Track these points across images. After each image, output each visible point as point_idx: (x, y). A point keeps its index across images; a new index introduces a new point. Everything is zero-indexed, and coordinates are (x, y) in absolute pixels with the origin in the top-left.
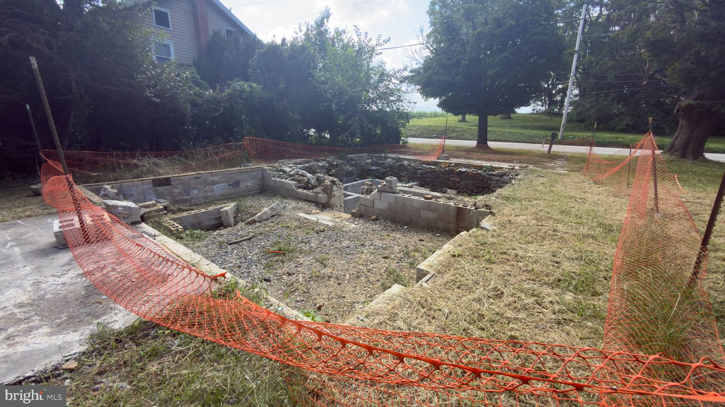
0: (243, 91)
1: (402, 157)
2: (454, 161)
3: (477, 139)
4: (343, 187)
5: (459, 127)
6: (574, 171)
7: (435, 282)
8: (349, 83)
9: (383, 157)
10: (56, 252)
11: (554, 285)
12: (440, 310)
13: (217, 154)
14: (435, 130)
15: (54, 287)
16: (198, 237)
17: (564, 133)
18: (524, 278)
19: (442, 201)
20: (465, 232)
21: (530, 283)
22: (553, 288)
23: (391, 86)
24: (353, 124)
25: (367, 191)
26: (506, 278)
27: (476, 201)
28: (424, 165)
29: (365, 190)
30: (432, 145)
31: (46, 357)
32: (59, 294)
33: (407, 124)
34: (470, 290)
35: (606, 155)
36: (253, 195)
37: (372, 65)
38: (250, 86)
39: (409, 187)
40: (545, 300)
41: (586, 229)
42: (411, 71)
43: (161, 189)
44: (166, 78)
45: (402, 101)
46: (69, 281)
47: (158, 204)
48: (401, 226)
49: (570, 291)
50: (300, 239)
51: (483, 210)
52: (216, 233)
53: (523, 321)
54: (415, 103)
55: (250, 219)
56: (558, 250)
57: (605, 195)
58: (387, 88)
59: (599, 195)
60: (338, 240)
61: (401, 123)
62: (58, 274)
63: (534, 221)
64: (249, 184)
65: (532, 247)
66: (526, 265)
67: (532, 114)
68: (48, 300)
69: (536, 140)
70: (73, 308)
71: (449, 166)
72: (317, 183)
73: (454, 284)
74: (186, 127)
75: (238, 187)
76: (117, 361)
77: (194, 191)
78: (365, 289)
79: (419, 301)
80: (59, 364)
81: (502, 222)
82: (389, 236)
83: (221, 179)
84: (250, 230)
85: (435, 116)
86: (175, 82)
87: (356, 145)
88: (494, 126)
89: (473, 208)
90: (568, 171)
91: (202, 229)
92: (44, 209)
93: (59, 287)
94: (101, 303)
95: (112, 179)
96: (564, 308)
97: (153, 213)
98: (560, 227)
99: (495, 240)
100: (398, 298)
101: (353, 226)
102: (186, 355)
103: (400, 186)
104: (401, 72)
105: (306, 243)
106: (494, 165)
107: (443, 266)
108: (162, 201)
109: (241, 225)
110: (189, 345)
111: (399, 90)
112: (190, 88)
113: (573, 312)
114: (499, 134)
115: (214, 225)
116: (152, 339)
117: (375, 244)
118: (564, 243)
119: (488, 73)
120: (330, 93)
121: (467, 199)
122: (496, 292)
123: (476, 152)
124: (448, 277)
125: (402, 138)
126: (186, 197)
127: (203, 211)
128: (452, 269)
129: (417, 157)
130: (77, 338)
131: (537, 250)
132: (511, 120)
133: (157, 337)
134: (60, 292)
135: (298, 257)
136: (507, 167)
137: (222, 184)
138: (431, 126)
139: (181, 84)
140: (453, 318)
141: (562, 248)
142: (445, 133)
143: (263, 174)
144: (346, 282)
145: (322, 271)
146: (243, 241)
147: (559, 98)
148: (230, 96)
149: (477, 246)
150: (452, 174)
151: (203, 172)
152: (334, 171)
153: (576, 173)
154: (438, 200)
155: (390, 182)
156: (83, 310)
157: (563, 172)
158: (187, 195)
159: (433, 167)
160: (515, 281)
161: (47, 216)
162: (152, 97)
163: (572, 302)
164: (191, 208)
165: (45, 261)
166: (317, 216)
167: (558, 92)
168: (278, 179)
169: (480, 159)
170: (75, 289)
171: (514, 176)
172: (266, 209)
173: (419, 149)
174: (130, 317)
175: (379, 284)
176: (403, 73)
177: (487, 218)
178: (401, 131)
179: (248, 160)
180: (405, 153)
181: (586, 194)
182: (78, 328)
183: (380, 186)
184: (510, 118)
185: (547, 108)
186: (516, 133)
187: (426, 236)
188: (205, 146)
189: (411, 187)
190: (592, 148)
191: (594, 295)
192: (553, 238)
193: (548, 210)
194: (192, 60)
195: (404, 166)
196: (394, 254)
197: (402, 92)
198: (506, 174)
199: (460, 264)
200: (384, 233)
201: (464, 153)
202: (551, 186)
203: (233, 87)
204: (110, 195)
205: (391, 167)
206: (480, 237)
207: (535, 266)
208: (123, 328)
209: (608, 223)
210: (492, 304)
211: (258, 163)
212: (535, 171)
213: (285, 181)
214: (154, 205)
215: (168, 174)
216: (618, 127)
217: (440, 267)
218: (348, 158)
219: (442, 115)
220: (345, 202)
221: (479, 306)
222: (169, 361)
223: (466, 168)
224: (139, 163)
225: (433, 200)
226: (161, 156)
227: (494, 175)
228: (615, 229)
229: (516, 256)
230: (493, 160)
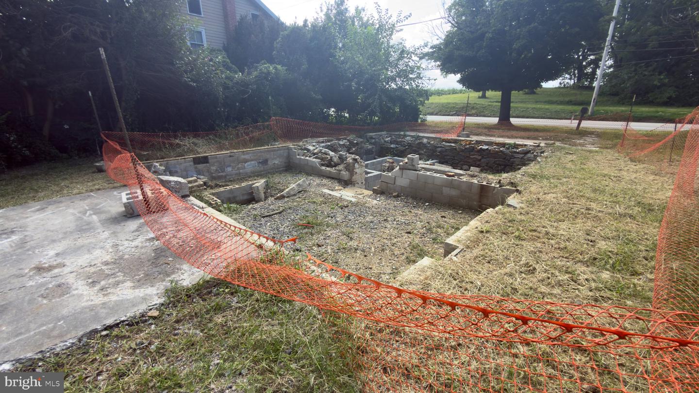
0: (269, 73)
1: (421, 135)
2: (474, 138)
3: (499, 115)
4: (364, 165)
5: (479, 104)
6: (607, 148)
7: (464, 256)
8: (369, 61)
9: (402, 135)
10: (126, 220)
11: (588, 263)
12: (472, 283)
13: (247, 134)
14: (454, 107)
15: (129, 249)
16: (235, 210)
17: (595, 108)
18: (556, 255)
19: (464, 179)
20: (491, 209)
21: (563, 261)
22: (588, 266)
23: (411, 64)
24: (372, 103)
25: (388, 168)
26: (538, 254)
27: (500, 178)
28: (444, 143)
29: (386, 168)
30: (451, 123)
31: (134, 306)
32: (134, 255)
33: (426, 102)
34: (501, 265)
35: (643, 131)
36: (280, 172)
37: (392, 43)
38: (276, 68)
39: (430, 165)
40: (581, 278)
41: (622, 208)
42: (432, 47)
43: (200, 166)
44: (201, 63)
45: (421, 78)
46: (140, 245)
47: (198, 180)
48: (422, 203)
49: (607, 270)
50: (326, 213)
51: (508, 187)
52: (250, 206)
53: (558, 296)
54: (435, 80)
55: (279, 195)
56: (593, 229)
57: (643, 173)
58: (407, 66)
59: (636, 173)
60: (362, 216)
61: (420, 100)
62: (131, 239)
63: (565, 199)
64: (276, 162)
65: (563, 225)
66: (558, 243)
67: (559, 88)
68: (127, 260)
69: (563, 115)
70: (147, 267)
71: (470, 144)
72: (339, 161)
73: (484, 259)
74: (219, 109)
75: (266, 165)
76: (189, 313)
77: (228, 168)
78: (390, 262)
79: (451, 273)
80: (145, 312)
81: (530, 199)
82: (411, 212)
83: (252, 158)
84: (280, 205)
85: (453, 93)
86: (209, 66)
87: (376, 124)
88: (516, 102)
89: (498, 186)
90: (600, 147)
91: (237, 203)
92: (109, 184)
93: (133, 250)
94: (169, 264)
95: (159, 157)
96: (601, 286)
97: (195, 188)
98: (593, 205)
99: (523, 217)
100: (428, 270)
101: (374, 202)
102: (244, 311)
103: (422, 164)
104: (422, 48)
105: (332, 218)
106: (517, 143)
107: (471, 241)
108: (202, 177)
109: (270, 200)
110: (245, 302)
111: (419, 68)
112: (222, 72)
113: (610, 290)
114: (522, 110)
115: (247, 199)
116: (215, 296)
117: (397, 220)
118: (599, 222)
119: (514, 46)
120: (350, 72)
121: (490, 177)
122: (528, 267)
123: (499, 129)
124: (476, 252)
125: (421, 116)
126: (221, 174)
127: (237, 186)
128: (481, 244)
129: (436, 135)
130: (155, 292)
131: (569, 229)
132: (536, 95)
133: (218, 294)
134: (134, 253)
135: (325, 231)
136: (532, 144)
137: (253, 162)
138: (449, 103)
139: (214, 68)
140: (485, 290)
141: (596, 227)
142: (465, 110)
143: (289, 153)
144: (372, 254)
145: (349, 244)
146: (274, 214)
147: (589, 70)
148: (257, 78)
149: (505, 222)
150: (472, 151)
151: (236, 151)
152: (354, 149)
153: (609, 150)
154: (461, 177)
155: (412, 159)
156: (155, 270)
157: (594, 149)
158: (223, 172)
159: (453, 145)
160: (547, 257)
161: (113, 189)
162: (189, 81)
163: (609, 281)
164: (226, 184)
165: (118, 228)
166: (340, 192)
167: (589, 64)
168: (302, 157)
169: (502, 137)
170: (146, 252)
171: (539, 154)
172: (292, 186)
173: (438, 127)
174: (194, 276)
175: (404, 257)
176: (423, 50)
177: (512, 196)
178: (419, 108)
179: (275, 140)
180: (424, 131)
181: (621, 172)
182: (154, 284)
183: (401, 163)
184: (534, 93)
185: (576, 81)
186: (540, 109)
187: (448, 213)
188: (237, 127)
189: (433, 164)
190: (629, 123)
191: (633, 275)
192: (586, 216)
193: (580, 188)
194: (222, 45)
195: (424, 144)
196: (417, 229)
197: (422, 69)
198: (530, 151)
199: (489, 240)
200: (406, 210)
201: (484, 131)
202: (581, 164)
203: (260, 70)
204: (160, 172)
205: (410, 145)
206: (508, 215)
207: (568, 244)
208: (190, 285)
209: (648, 202)
210: (524, 279)
211: (285, 142)
212: (562, 148)
213: (309, 159)
214: (195, 181)
215: (205, 152)
216: (658, 100)
217: (469, 242)
218: (368, 137)
219: (461, 92)
220: (366, 179)
221: (511, 281)
222: (231, 315)
223: (488, 145)
224: (181, 143)
225: (456, 178)
226: (199, 136)
227: (518, 153)
228: (657, 208)
229: (547, 233)
230: (516, 138)
